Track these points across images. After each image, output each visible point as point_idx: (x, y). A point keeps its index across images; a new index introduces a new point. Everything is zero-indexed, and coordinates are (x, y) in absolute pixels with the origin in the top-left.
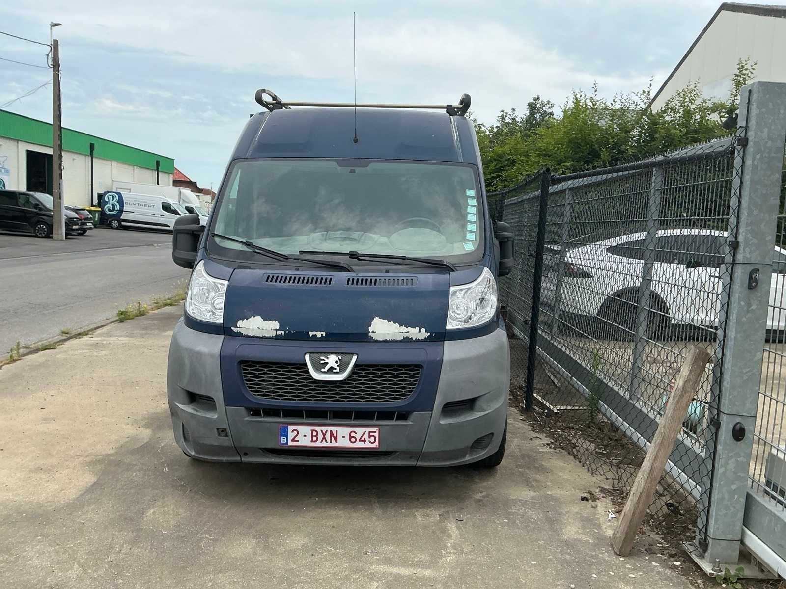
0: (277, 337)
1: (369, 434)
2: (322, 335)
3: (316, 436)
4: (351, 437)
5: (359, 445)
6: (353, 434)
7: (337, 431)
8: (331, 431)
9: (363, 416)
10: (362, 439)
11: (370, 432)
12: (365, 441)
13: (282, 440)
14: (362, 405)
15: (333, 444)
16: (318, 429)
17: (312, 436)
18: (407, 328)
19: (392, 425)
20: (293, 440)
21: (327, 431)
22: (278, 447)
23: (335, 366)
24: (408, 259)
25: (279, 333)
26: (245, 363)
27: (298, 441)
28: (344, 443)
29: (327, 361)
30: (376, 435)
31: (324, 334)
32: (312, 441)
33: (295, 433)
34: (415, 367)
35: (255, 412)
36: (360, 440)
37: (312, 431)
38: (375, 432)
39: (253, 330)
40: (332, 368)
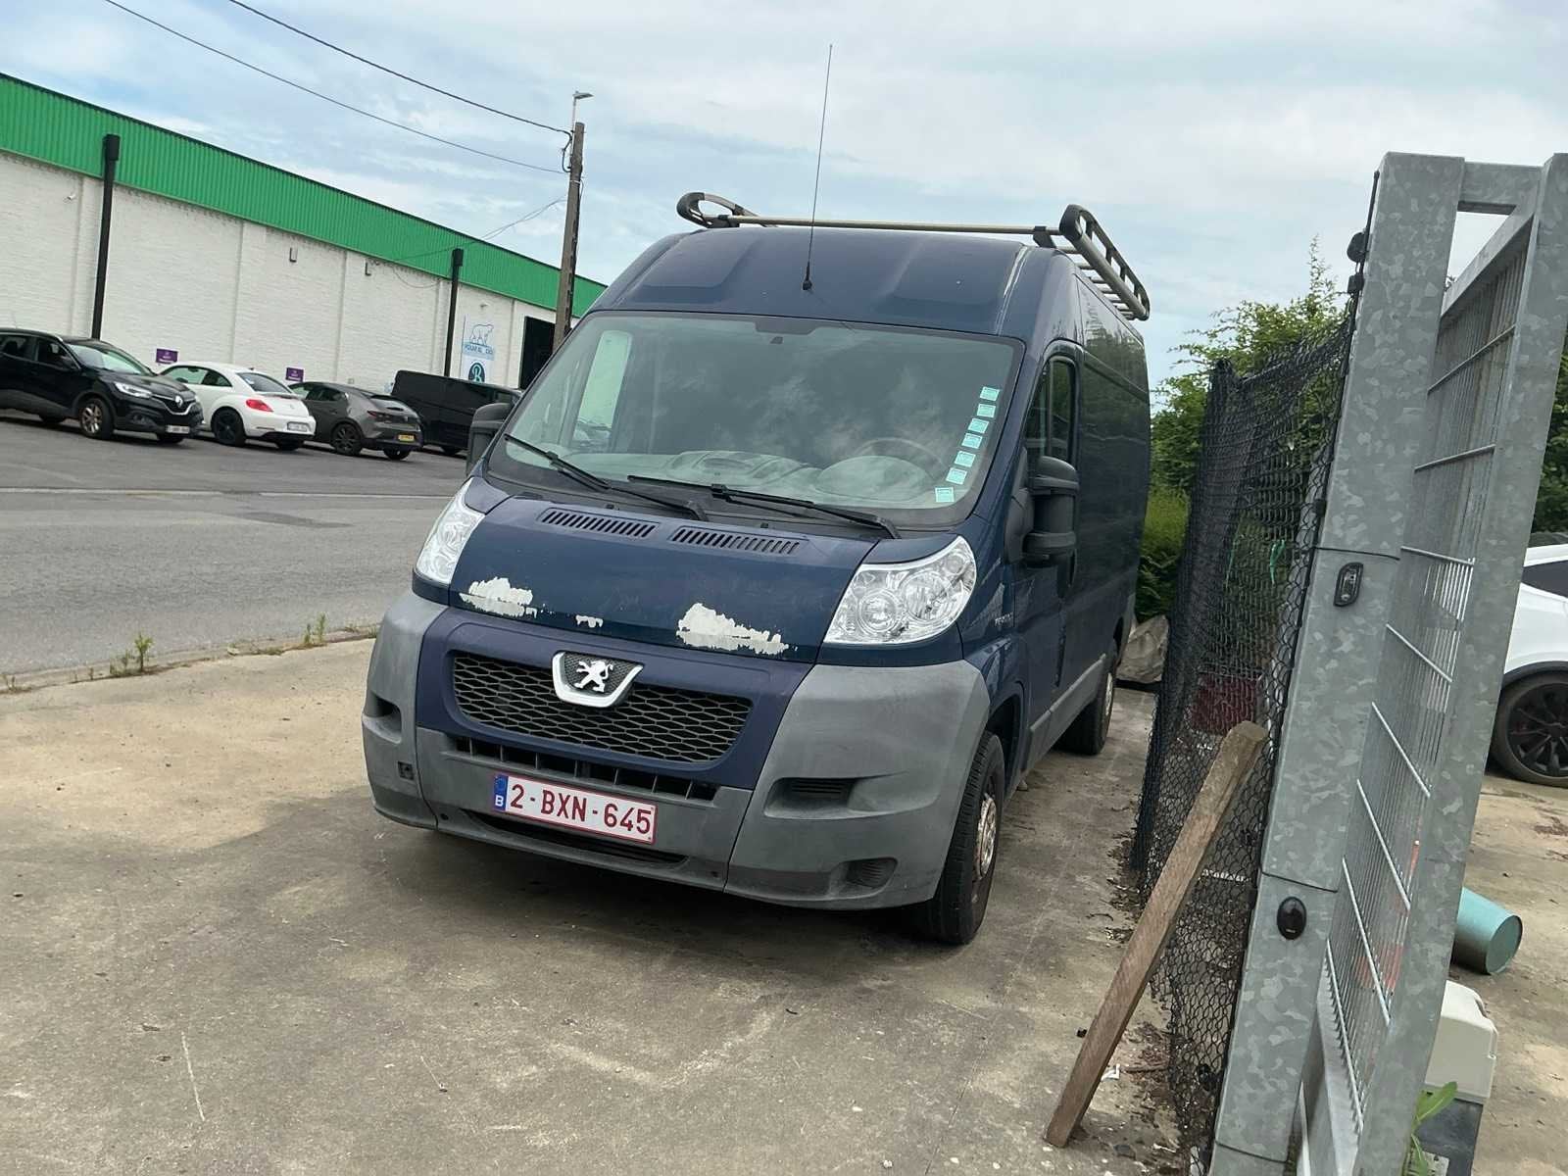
0: (525, 620)
1: (639, 814)
2: (597, 624)
3: (551, 803)
4: (607, 815)
5: (620, 831)
6: (611, 810)
7: (585, 800)
8: (576, 798)
9: (633, 780)
10: (627, 822)
11: (640, 811)
12: (630, 826)
13: (497, 800)
14: (636, 759)
15: (577, 823)
16: (556, 790)
17: (545, 802)
18: (748, 629)
19: (681, 805)
20: (514, 804)
21: (568, 797)
22: (488, 811)
23: (599, 680)
24: (817, 507)
25: (529, 611)
26: (460, 656)
27: (521, 807)
28: (594, 823)
29: (587, 669)
30: (651, 818)
31: (601, 622)
32: (544, 811)
33: (518, 790)
34: (739, 703)
35: (460, 744)
36: (622, 824)
37: (546, 793)
38: (649, 813)
39: (490, 600)
40: (592, 684)
